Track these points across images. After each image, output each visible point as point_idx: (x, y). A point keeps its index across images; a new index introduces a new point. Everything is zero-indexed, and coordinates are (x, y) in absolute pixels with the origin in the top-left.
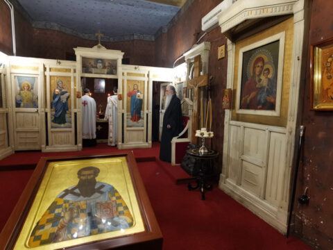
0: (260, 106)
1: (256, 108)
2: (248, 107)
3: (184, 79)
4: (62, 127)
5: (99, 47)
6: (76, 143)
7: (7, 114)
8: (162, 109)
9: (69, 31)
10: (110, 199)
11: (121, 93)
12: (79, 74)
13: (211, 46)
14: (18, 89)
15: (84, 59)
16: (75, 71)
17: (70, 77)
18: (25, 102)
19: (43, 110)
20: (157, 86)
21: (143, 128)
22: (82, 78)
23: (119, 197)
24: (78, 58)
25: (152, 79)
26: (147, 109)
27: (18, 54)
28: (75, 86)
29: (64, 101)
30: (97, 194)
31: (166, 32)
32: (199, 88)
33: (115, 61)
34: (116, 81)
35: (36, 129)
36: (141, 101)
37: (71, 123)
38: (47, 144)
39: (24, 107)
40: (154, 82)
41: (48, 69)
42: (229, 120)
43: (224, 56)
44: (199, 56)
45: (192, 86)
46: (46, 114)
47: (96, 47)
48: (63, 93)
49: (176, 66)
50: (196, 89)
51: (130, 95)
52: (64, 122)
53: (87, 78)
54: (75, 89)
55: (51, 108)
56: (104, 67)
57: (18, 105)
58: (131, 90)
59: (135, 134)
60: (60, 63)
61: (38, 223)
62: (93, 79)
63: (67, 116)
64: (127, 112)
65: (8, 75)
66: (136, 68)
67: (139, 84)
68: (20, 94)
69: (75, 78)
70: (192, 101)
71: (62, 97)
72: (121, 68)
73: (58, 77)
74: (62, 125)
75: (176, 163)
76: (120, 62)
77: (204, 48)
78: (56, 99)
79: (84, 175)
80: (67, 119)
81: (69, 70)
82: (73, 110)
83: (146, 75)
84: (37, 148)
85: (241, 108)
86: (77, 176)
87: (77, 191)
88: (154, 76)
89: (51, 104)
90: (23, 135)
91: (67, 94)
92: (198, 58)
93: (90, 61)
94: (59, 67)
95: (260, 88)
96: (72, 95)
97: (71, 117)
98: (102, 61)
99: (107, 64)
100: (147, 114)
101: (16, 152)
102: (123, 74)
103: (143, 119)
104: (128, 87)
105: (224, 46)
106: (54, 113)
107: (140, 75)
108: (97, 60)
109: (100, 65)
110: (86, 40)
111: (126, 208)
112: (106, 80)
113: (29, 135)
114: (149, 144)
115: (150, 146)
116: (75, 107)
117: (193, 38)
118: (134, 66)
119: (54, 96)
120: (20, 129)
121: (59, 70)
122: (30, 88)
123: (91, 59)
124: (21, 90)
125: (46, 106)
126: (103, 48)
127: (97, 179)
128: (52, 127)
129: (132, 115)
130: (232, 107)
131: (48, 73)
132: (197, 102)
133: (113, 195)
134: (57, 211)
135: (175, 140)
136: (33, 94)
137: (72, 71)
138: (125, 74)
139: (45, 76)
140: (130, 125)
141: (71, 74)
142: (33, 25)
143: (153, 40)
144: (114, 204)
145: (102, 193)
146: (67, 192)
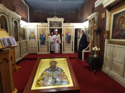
0: (122, 38)
1: (119, 39)
2: (116, 38)
3: (87, 27)
4: (44, 46)
5: (55, 17)
6: (48, 51)
7: (27, 42)
8: (78, 39)
9: (45, 12)
10: (61, 73)
11: (63, 34)
12: (49, 27)
13: (99, 13)
14: (30, 33)
15: (50, 22)
16: (47, 26)
17: (46, 29)
18: (32, 37)
19: (37, 40)
20: (77, 30)
21: (71, 46)
22: (50, 29)
23: (64, 73)
24: (48, 22)
25: (75, 28)
26: (73, 39)
27: (30, 22)
28: (48, 32)
29: (44, 37)
30: (56, 71)
31: (80, 9)
32: (94, 30)
33: (61, 22)
34: (61, 29)
35: (35, 46)
36: (70, 36)
37: (46, 44)
38: (39, 52)
39: (31, 39)
40: (75, 29)
41: (38, 26)
42: (107, 44)
43: (105, 17)
44: (94, 18)
45: (91, 30)
46: (38, 41)
47: (54, 17)
48: (44, 34)
49: (84, 22)
50: (93, 31)
51: (66, 34)
52: (44, 44)
53: (52, 29)
54: (47, 33)
55: (40, 39)
56: (57, 24)
57: (30, 39)
58: (67, 32)
59: (68, 48)
60: (42, 24)
61: (38, 79)
62: (53, 29)
63: (45, 42)
64: (65, 40)
65: (27, 29)
66: (68, 24)
67: (70, 30)
68: (30, 35)
69: (47, 29)
70: (91, 35)
71: (43, 35)
72: (63, 25)
73: (42, 29)
74: (44, 45)
75: (84, 60)
76: (63, 22)
77: (96, 14)
78: (42, 36)
79: (52, 64)
80: (45, 43)
81: (45, 26)
82: (47, 40)
83: (72, 26)
84: (36, 53)
85: (112, 38)
86: (50, 64)
87: (50, 69)
88: (75, 26)
89: (40, 38)
90: (31, 48)
91: (45, 35)
92: (93, 19)
93: (52, 23)
94: (42, 25)
95: (122, 30)
96: (47, 35)
97: (46, 42)
98: (57, 22)
99: (58, 23)
100: (73, 41)
101: (29, 54)
102: (64, 26)
103: (71, 43)
104: (66, 31)
105: (105, 13)
106: (41, 41)
107: (70, 26)
108: (55, 22)
109: (56, 24)
110: (51, 15)
111: (67, 77)
112: (58, 29)
113: (33, 48)
114: (73, 52)
115: (74, 53)
116: (48, 39)
117: (91, 11)
118: (68, 23)
119: (41, 35)
120: (30, 46)
121: (42, 26)
122: (33, 33)
123: (53, 22)
124: (31, 34)
125: (38, 39)
126: (57, 17)
127: (56, 66)
128: (40, 46)
129: (67, 41)
130: (108, 38)
131: (39, 28)
132: (93, 36)
133: (62, 72)
134: (44, 76)
135: (84, 51)
136: (34, 35)
137: (46, 26)
138: (65, 26)
139: (38, 29)
140: (66, 45)
141: (46, 28)
142: (34, 12)
143: (75, 13)
144: (62, 75)
145: (58, 71)
146: (46, 70)
